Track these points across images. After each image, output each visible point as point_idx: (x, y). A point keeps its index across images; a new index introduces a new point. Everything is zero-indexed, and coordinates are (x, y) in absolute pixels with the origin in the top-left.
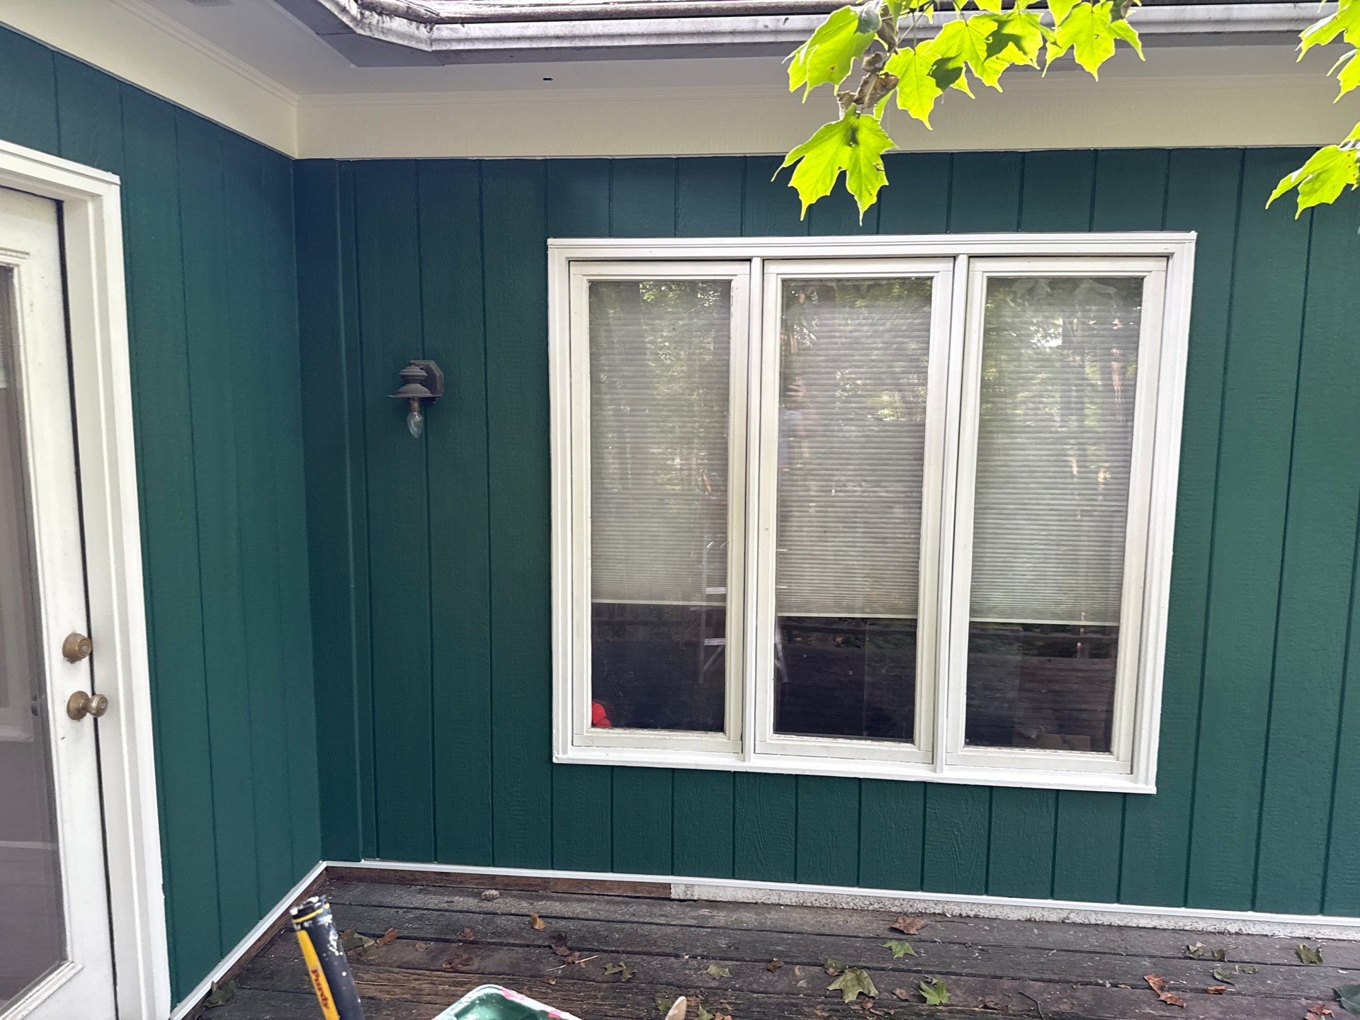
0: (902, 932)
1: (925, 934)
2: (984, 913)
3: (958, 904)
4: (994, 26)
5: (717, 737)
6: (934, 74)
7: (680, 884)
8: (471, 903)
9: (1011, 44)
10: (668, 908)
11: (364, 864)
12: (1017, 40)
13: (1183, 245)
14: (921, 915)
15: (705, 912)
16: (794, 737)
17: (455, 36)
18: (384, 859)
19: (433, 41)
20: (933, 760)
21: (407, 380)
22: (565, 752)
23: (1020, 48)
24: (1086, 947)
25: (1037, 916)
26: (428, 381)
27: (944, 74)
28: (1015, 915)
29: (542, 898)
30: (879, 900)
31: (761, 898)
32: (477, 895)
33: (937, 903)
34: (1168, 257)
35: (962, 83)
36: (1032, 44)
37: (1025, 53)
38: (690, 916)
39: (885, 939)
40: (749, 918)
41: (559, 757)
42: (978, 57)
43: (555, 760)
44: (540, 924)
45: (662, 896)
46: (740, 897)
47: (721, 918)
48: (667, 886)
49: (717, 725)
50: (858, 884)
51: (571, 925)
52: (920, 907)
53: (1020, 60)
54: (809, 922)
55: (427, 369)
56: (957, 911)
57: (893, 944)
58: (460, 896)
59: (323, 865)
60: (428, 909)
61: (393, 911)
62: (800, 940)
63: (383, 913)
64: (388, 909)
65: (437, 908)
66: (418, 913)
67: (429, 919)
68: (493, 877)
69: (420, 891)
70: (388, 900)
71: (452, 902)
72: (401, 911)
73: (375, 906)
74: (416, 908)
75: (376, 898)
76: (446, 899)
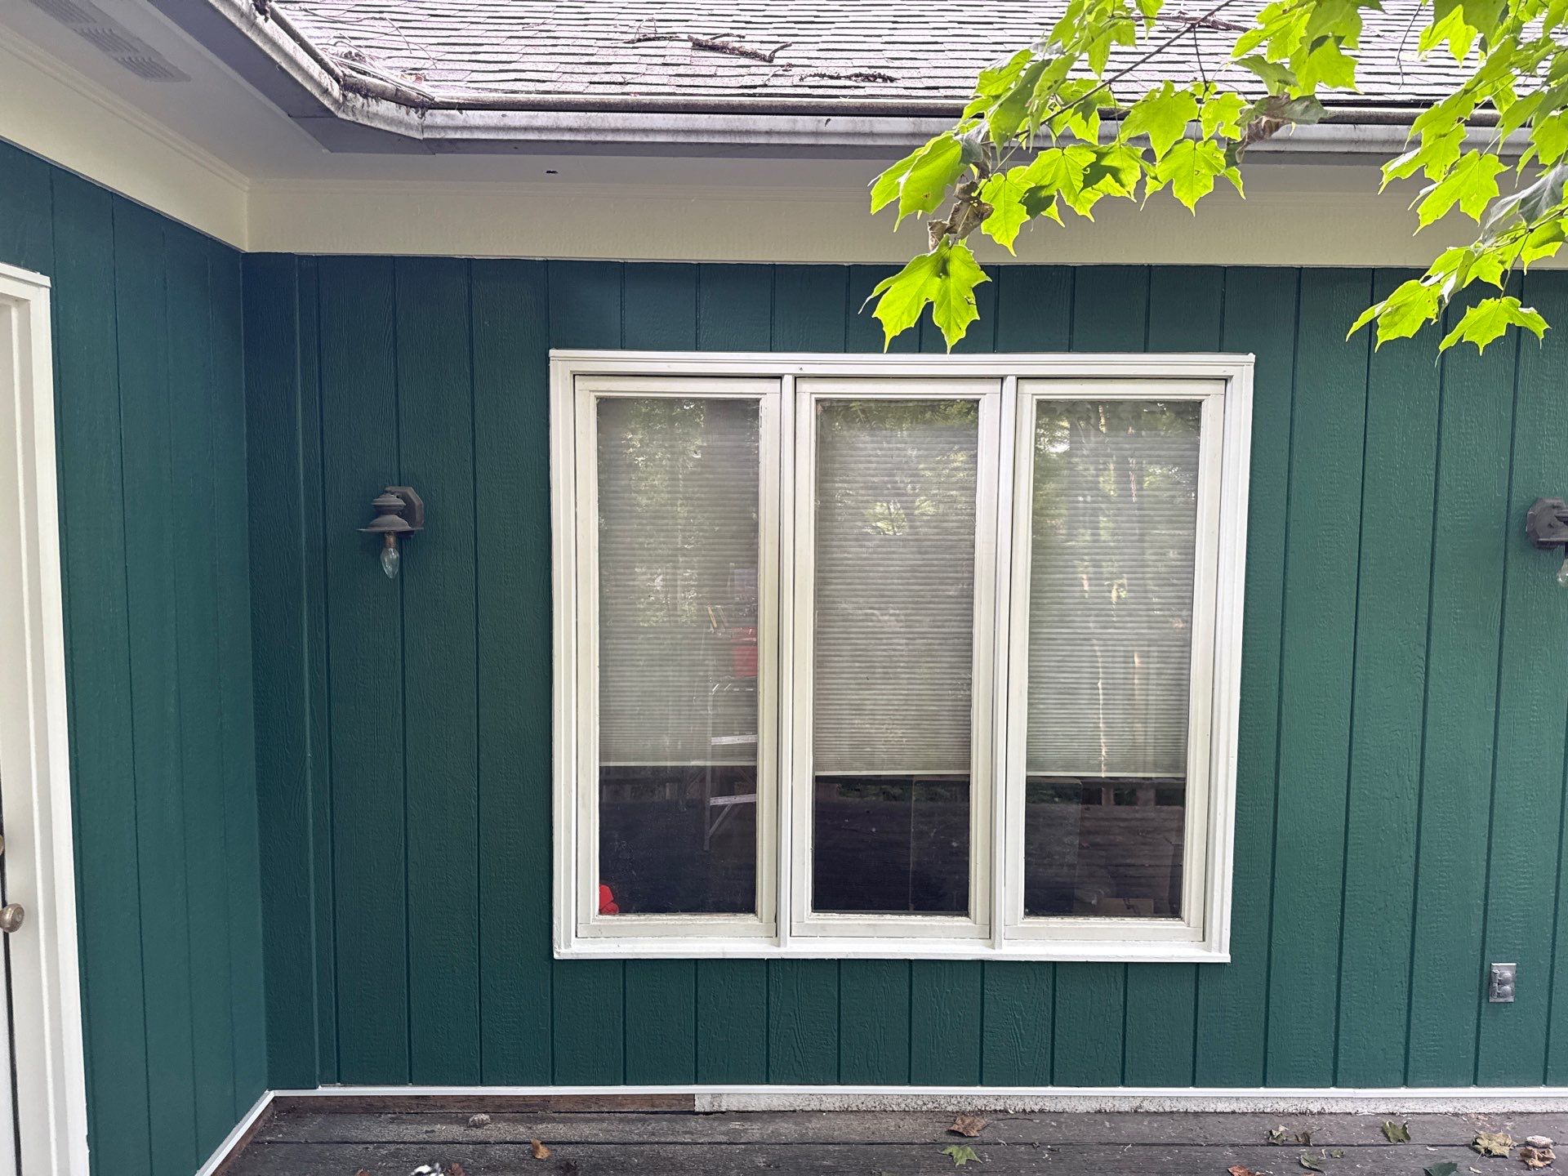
0: (961, 1135)
1: (987, 1136)
2: (1050, 1106)
3: (1021, 1097)
4: (1093, 158)
5: (748, 920)
6: (1025, 202)
7: (704, 1094)
8: (455, 1131)
9: (1108, 176)
10: (693, 1123)
11: (322, 1091)
12: (1115, 172)
13: (1241, 367)
14: (981, 1113)
15: (736, 1125)
16: (836, 916)
17: (450, 123)
18: (345, 1084)
19: (424, 128)
20: (990, 935)
21: (381, 511)
22: (568, 945)
23: (1118, 180)
24: (1163, 1139)
25: (1108, 1107)
26: (406, 512)
27: (1035, 201)
28: (1082, 1107)
29: (542, 1120)
30: (933, 1098)
31: (798, 1104)
32: (464, 1121)
33: (998, 1098)
34: (1226, 380)
35: (1052, 211)
36: (1131, 178)
37: (1122, 185)
38: (720, 1132)
39: (944, 1145)
40: (787, 1130)
41: (561, 952)
42: (1072, 186)
43: (556, 956)
44: (543, 1153)
45: (684, 1109)
46: (776, 1104)
47: (755, 1131)
48: (691, 1098)
49: (747, 905)
50: (909, 1082)
51: (580, 1151)
52: (980, 1104)
53: (1116, 191)
54: (855, 1129)
55: (404, 497)
56: (1020, 1107)
57: (953, 1149)
58: (442, 1124)
59: (270, 1095)
60: (405, 1143)
61: (361, 1147)
62: (848, 1151)
63: (349, 1151)
64: (354, 1146)
65: (415, 1140)
66: (393, 1147)
67: (406, 1155)
68: (482, 1098)
69: (392, 1121)
70: (354, 1134)
71: (433, 1131)
72: (371, 1147)
73: (338, 1143)
74: (390, 1142)
75: (338, 1132)
76: (425, 1128)
